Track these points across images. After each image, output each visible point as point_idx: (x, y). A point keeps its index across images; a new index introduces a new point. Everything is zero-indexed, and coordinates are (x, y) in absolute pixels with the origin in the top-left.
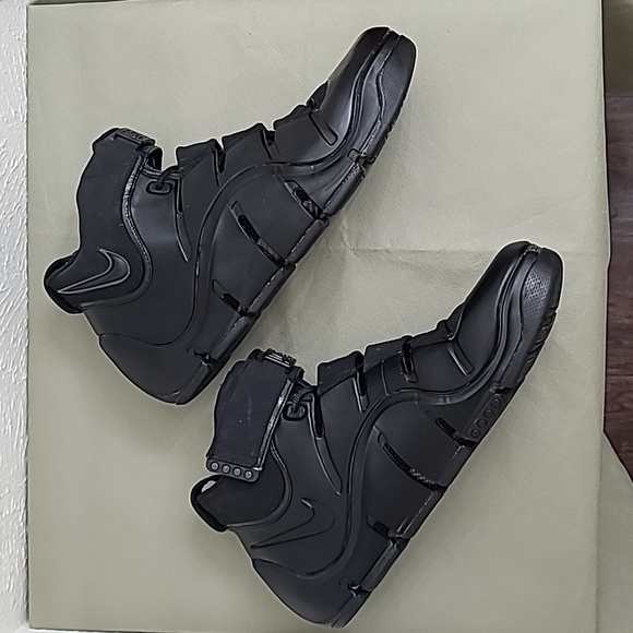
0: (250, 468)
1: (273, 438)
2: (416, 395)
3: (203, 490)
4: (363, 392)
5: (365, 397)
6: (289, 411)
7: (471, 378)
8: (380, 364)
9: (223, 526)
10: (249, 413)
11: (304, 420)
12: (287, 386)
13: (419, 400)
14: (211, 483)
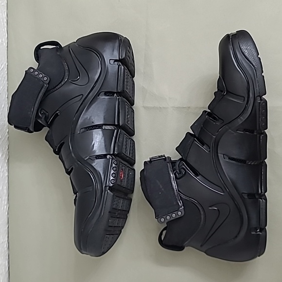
0: (178, 210)
1: (179, 191)
2: (227, 127)
3: (162, 239)
4: (203, 144)
5: (205, 145)
6: (177, 175)
7: (246, 102)
8: (202, 128)
9: (182, 247)
10: (161, 187)
11: (187, 174)
12: (169, 167)
13: (230, 128)
14: (164, 232)
